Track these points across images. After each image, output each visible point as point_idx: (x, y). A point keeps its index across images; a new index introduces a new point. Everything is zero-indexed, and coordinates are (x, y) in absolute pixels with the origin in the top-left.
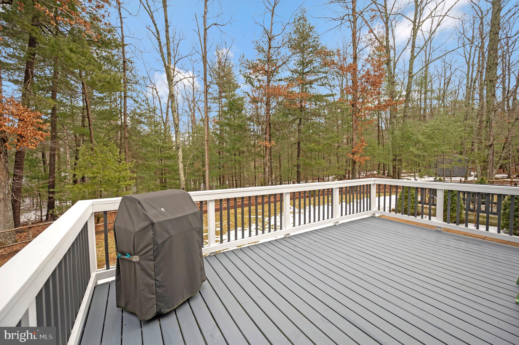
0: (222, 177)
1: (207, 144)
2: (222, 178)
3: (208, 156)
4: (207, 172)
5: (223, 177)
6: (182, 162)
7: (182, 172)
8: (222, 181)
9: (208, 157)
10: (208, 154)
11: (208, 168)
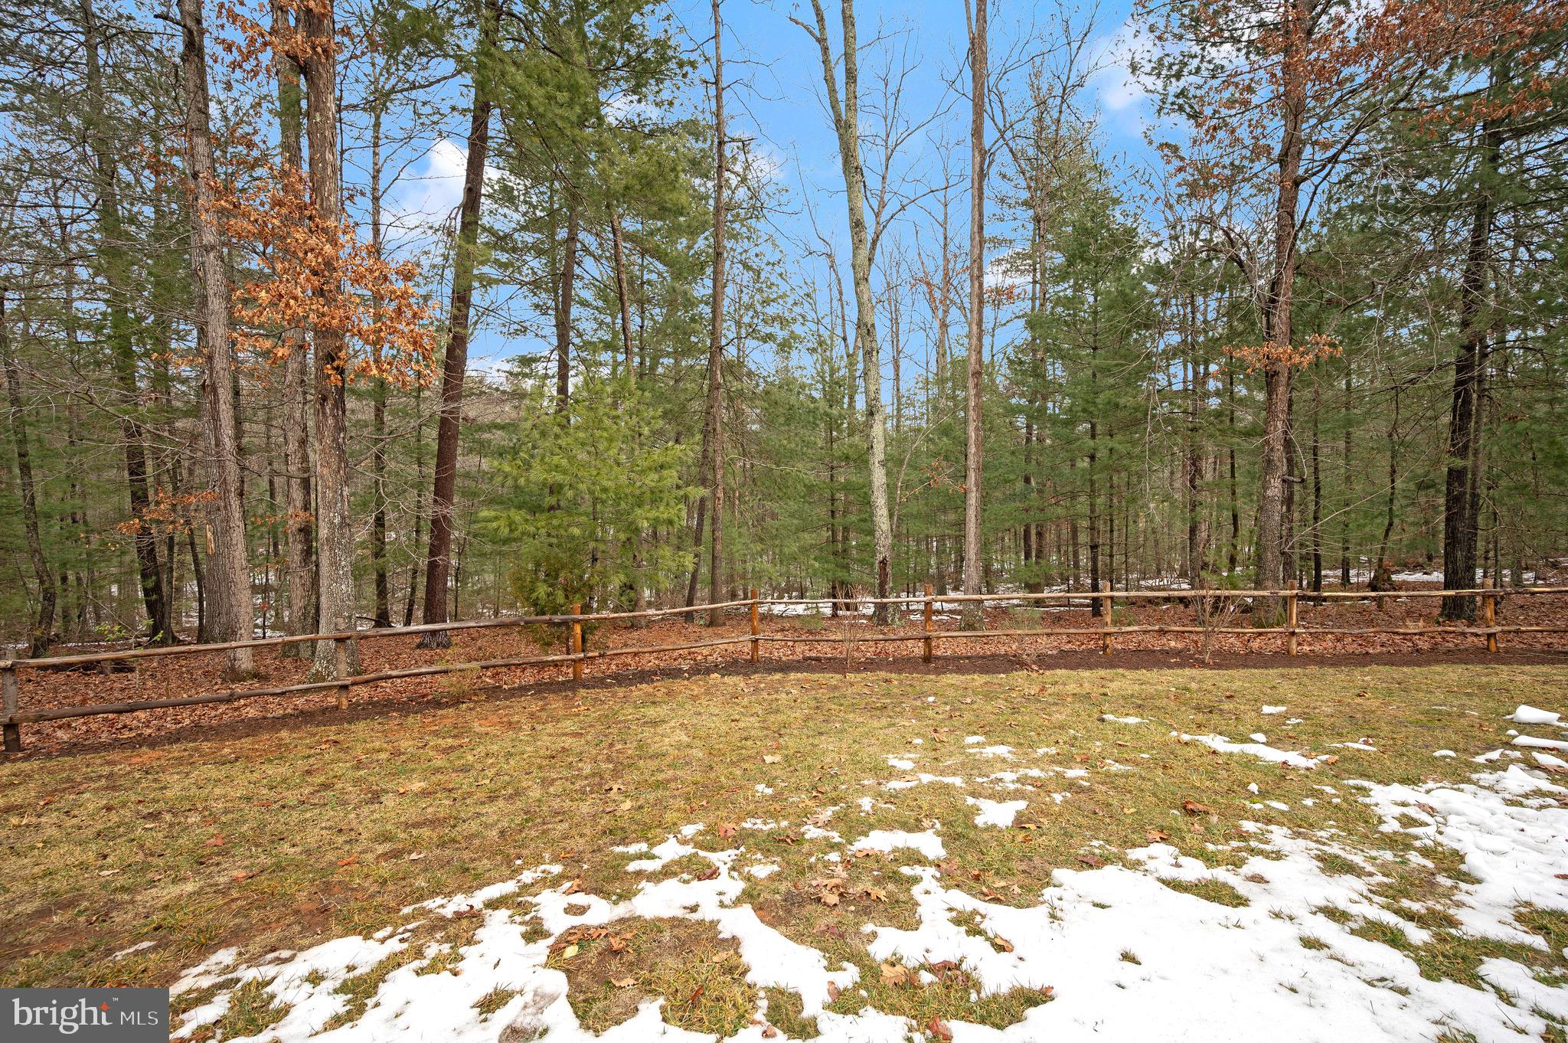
0: (1033, 532)
1: (976, 385)
2: (1033, 537)
3: (977, 435)
4: (973, 499)
5: (1040, 534)
6: (883, 464)
7: (880, 500)
8: (1034, 546)
9: (977, 439)
10: (977, 429)
11: (977, 485)
